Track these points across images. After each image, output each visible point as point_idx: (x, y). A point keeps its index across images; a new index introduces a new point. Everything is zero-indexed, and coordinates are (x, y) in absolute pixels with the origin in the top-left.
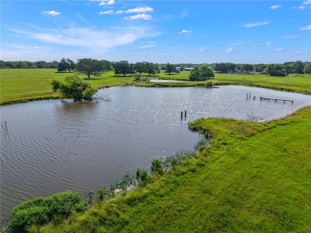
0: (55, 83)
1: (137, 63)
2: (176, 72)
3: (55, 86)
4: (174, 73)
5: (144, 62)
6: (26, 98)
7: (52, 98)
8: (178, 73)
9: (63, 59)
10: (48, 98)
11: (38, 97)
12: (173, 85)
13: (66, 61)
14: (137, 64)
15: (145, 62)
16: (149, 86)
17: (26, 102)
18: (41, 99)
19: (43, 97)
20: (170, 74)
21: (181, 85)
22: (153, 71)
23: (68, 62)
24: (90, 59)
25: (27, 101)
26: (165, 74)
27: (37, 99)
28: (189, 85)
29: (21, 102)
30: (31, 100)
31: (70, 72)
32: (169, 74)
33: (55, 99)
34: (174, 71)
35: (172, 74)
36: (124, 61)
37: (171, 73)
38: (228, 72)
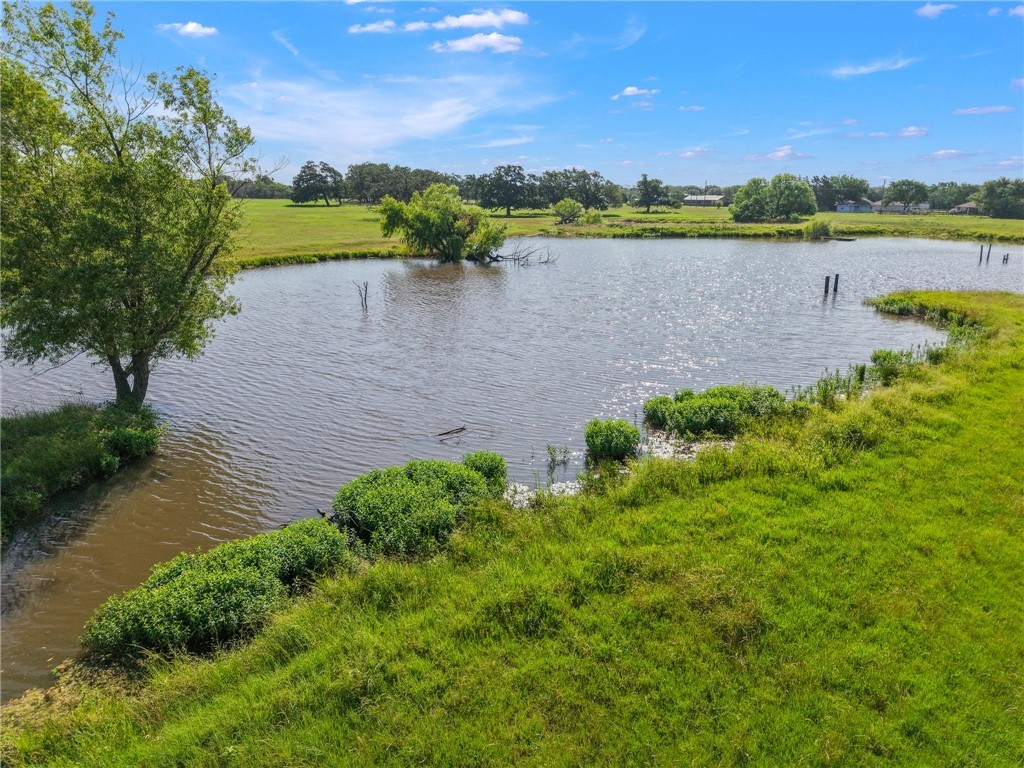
0: (391, 209)
1: (547, 173)
2: (667, 203)
3: (389, 217)
4: (660, 208)
5: (571, 170)
6: (312, 253)
7: (376, 256)
8: (676, 207)
9: (309, 162)
10: (363, 256)
11: (339, 251)
12: (701, 232)
13: (318, 171)
14: (547, 177)
15: (574, 171)
16: (622, 236)
17: (314, 262)
18: (346, 257)
19: (350, 251)
20: (651, 211)
21: (726, 232)
22: (601, 201)
23: (324, 175)
24: (384, 167)
25: (316, 259)
26: (635, 209)
27: (337, 258)
28: (753, 232)
29: (299, 261)
30: (323, 259)
31: (328, 205)
32: (647, 212)
33: (383, 257)
34: (662, 203)
35: (656, 212)
36: (509, 167)
37: (653, 208)
38: (839, 208)
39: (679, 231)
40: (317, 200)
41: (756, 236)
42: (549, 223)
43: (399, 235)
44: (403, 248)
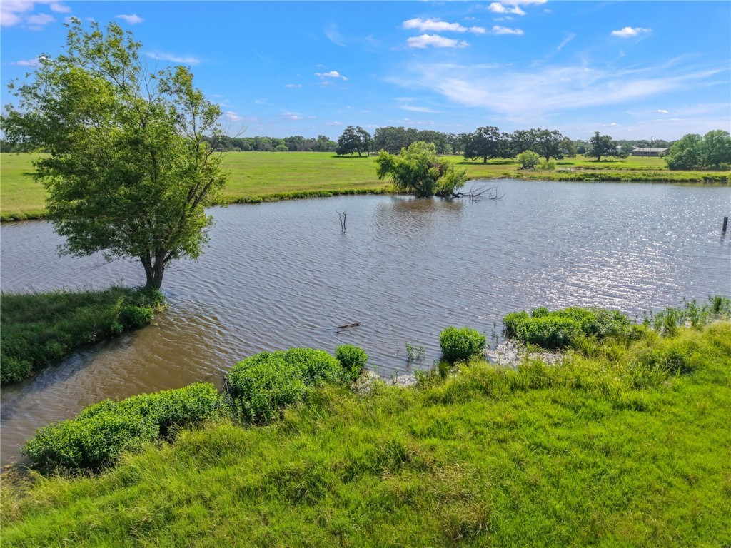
0: (384, 160)
1: (518, 132)
2: (615, 154)
3: (382, 165)
4: (612, 158)
5: (536, 129)
6: (329, 190)
7: (372, 192)
8: (623, 157)
9: (349, 127)
10: (364, 193)
11: (348, 189)
12: (634, 177)
13: (355, 133)
14: (517, 135)
15: (539, 130)
16: (567, 180)
17: (330, 196)
18: (352, 193)
19: (355, 189)
20: (601, 160)
21: (657, 177)
22: (558, 152)
23: (358, 135)
24: (401, 129)
25: (331, 194)
26: (587, 159)
27: (346, 193)
28: (681, 178)
29: (320, 195)
30: (336, 194)
31: (360, 156)
32: (598, 161)
33: (377, 194)
34: (611, 154)
35: (605, 161)
36: (488, 128)
37: (602, 158)
39: (615, 177)
40: (352, 153)
41: (683, 181)
42: (513, 169)
43: (389, 178)
44: (391, 187)
